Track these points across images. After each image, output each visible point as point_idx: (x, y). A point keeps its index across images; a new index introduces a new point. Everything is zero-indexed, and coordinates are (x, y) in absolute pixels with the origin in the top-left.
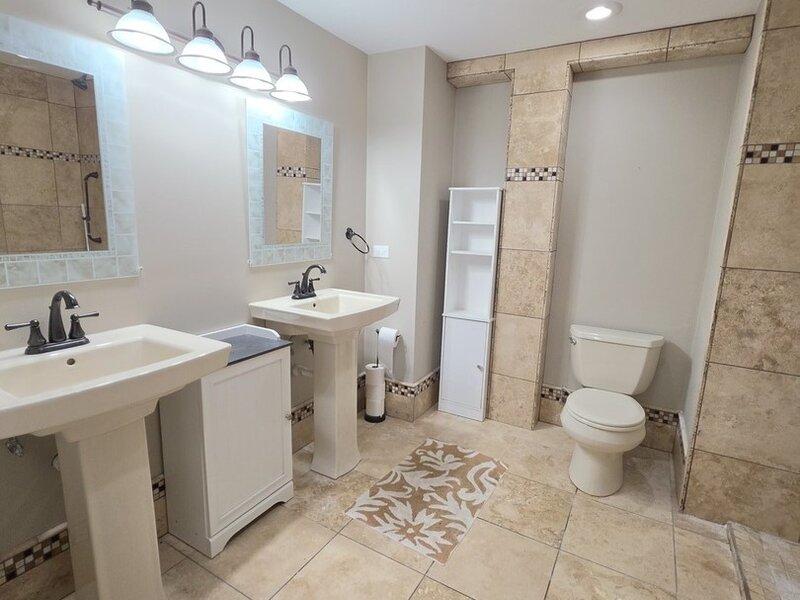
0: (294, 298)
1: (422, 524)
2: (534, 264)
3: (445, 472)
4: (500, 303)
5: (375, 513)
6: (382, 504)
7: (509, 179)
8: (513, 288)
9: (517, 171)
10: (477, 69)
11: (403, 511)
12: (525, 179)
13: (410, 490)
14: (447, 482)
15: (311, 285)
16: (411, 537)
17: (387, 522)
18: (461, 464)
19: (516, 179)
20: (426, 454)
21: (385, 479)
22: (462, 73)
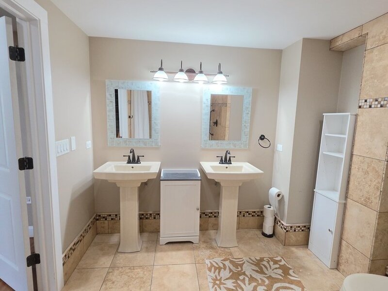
0: (220, 163)
1: (225, 284)
2: (374, 168)
3: (266, 274)
4: (350, 192)
5: (215, 267)
6: (222, 266)
7: (360, 107)
8: (359, 184)
9: (366, 101)
10: (346, 40)
11: (225, 274)
12: (370, 107)
13: (240, 269)
14: (260, 279)
15: (230, 159)
16: (215, 284)
17: (214, 273)
18: (281, 277)
19: (365, 107)
20: (268, 262)
21: (236, 259)
22: (338, 44)
